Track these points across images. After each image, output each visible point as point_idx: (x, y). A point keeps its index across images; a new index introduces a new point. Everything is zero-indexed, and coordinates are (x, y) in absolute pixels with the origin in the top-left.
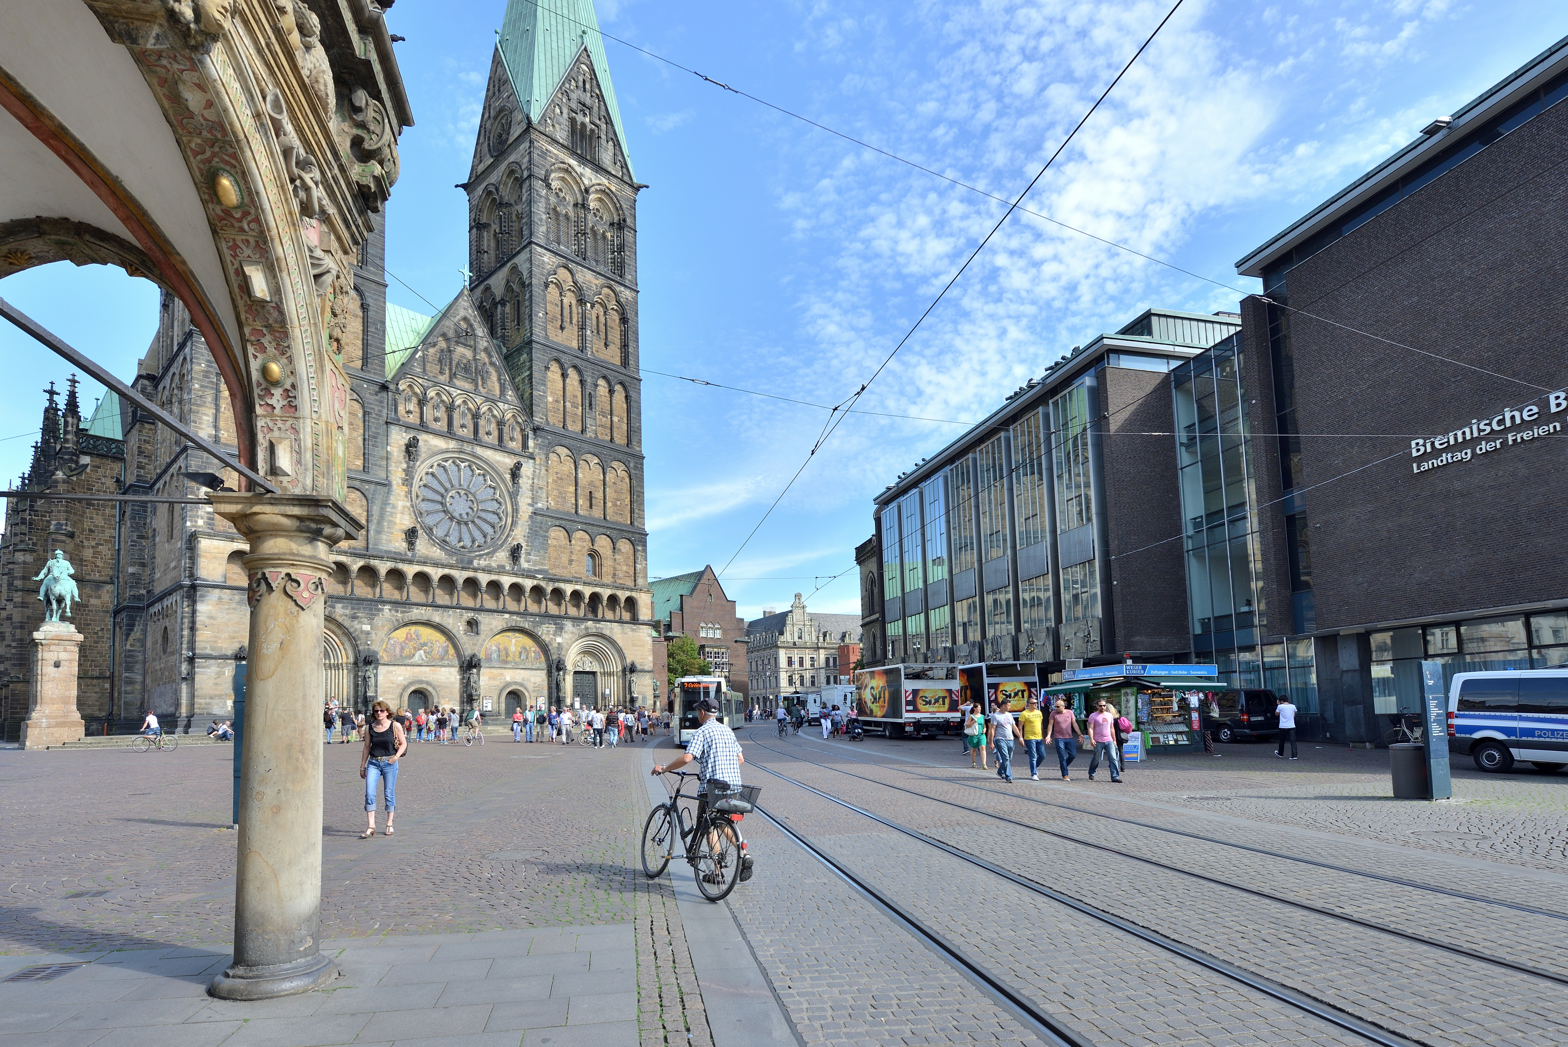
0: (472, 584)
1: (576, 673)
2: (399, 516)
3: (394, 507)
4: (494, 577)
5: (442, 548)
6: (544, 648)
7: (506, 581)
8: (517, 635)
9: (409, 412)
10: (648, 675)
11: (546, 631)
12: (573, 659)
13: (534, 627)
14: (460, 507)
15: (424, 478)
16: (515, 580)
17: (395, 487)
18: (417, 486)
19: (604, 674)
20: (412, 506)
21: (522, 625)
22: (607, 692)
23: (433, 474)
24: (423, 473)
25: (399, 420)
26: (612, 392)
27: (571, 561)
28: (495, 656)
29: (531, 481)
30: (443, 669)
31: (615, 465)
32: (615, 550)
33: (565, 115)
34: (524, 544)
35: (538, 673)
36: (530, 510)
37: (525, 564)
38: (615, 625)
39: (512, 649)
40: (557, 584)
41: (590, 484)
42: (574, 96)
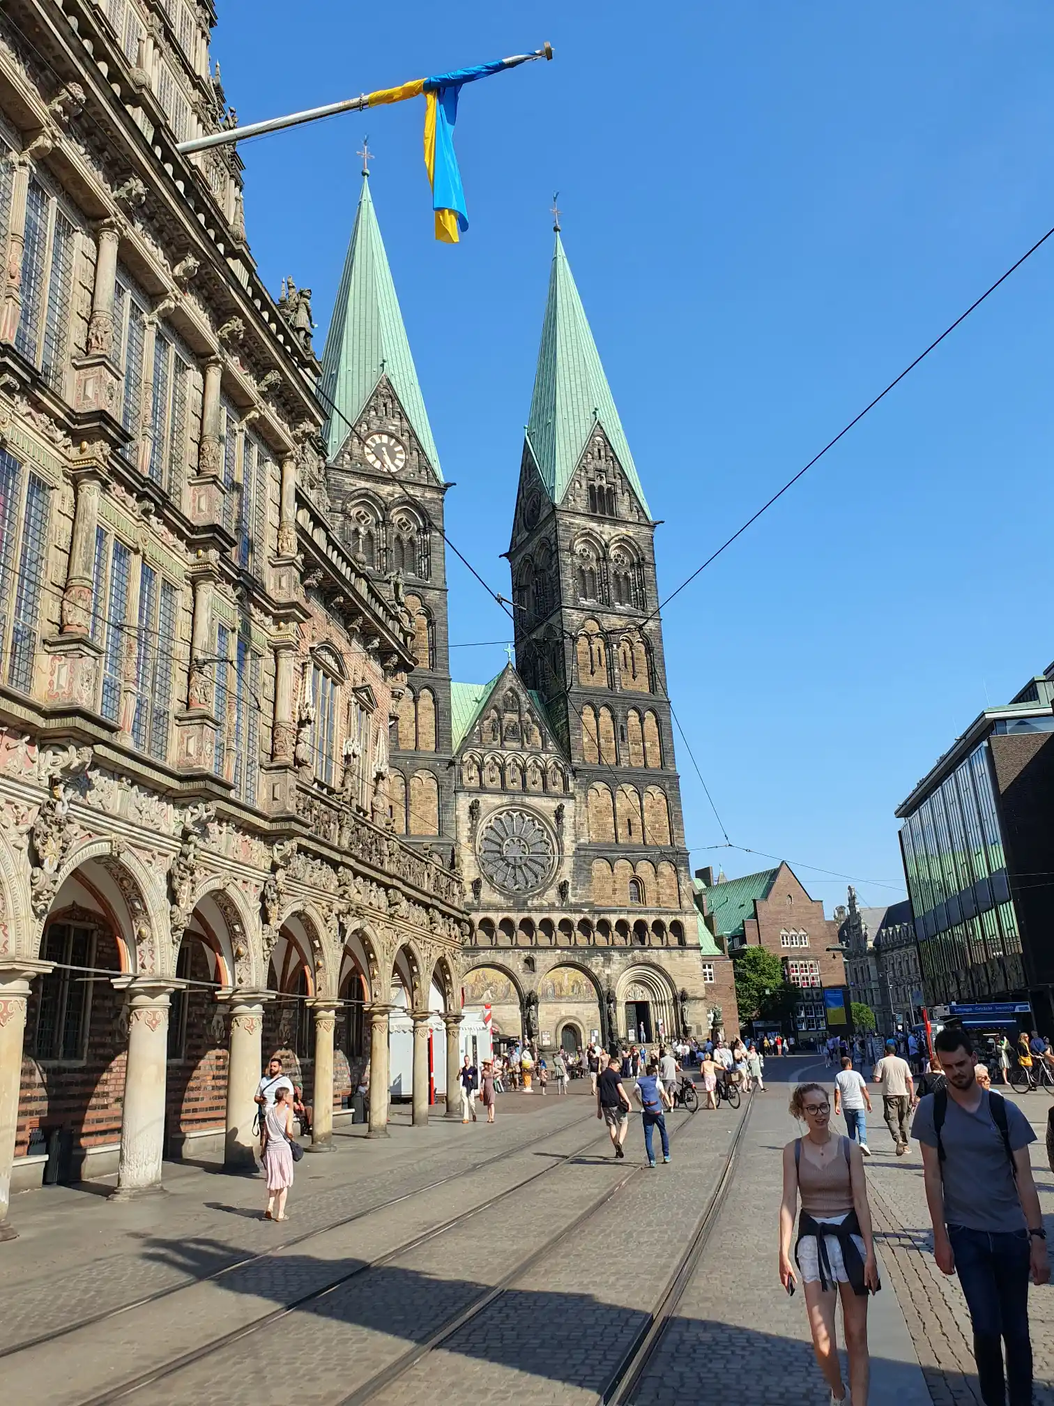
0: (527, 925)
1: (627, 1003)
2: (467, 870)
3: (463, 863)
4: (546, 916)
5: (501, 893)
6: (594, 980)
7: (557, 917)
8: (569, 969)
9: (471, 779)
10: (702, 1003)
11: (596, 964)
12: (625, 990)
13: (584, 960)
14: (514, 854)
15: (484, 833)
16: (565, 916)
17: (462, 845)
18: (479, 841)
19: (656, 1003)
20: (477, 860)
21: (572, 959)
22: (660, 1022)
23: (491, 828)
24: (484, 828)
25: (464, 787)
26: (642, 720)
27: (614, 890)
28: (550, 991)
29: (572, 820)
30: (507, 1007)
31: (650, 788)
32: (657, 873)
33: (584, 487)
34: (570, 881)
35: (591, 1005)
36: (574, 845)
37: (572, 900)
38: (662, 951)
39: (566, 983)
40: (603, 916)
41: (628, 811)
42: (591, 467)
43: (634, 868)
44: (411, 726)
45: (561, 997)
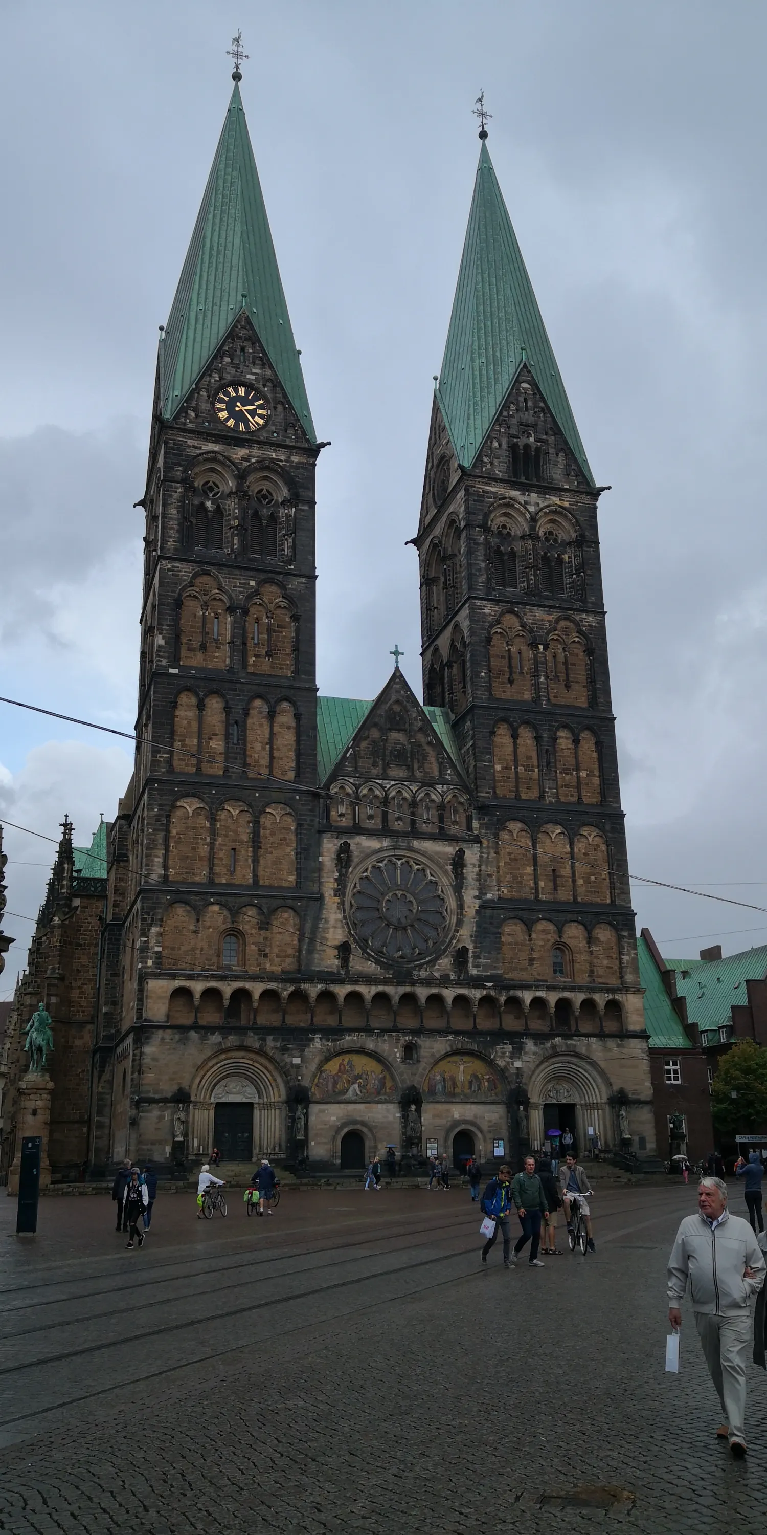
0: (409, 999)
1: (546, 1105)
2: (331, 930)
3: (327, 921)
4: (434, 991)
5: (377, 962)
6: (500, 1075)
7: (449, 994)
8: (466, 1058)
9: (341, 816)
10: (643, 1108)
11: (502, 1054)
12: (542, 1088)
13: (485, 1049)
14: (398, 913)
15: (358, 885)
16: (460, 991)
17: (327, 900)
18: (350, 895)
19: (585, 1105)
20: (345, 917)
21: (469, 1046)
23: (367, 879)
24: (357, 879)
25: (331, 826)
26: (576, 741)
27: (531, 961)
28: (439, 1087)
29: (477, 869)
30: (380, 1106)
31: (585, 831)
32: (590, 940)
33: (504, 445)
34: (470, 947)
35: (493, 1107)
36: (477, 903)
37: (474, 972)
38: (593, 1040)
39: (461, 1077)
40: (512, 993)
41: (554, 859)
42: (514, 421)
43: (560, 932)
44: (264, 748)
45: (454, 1095)
